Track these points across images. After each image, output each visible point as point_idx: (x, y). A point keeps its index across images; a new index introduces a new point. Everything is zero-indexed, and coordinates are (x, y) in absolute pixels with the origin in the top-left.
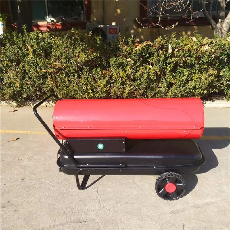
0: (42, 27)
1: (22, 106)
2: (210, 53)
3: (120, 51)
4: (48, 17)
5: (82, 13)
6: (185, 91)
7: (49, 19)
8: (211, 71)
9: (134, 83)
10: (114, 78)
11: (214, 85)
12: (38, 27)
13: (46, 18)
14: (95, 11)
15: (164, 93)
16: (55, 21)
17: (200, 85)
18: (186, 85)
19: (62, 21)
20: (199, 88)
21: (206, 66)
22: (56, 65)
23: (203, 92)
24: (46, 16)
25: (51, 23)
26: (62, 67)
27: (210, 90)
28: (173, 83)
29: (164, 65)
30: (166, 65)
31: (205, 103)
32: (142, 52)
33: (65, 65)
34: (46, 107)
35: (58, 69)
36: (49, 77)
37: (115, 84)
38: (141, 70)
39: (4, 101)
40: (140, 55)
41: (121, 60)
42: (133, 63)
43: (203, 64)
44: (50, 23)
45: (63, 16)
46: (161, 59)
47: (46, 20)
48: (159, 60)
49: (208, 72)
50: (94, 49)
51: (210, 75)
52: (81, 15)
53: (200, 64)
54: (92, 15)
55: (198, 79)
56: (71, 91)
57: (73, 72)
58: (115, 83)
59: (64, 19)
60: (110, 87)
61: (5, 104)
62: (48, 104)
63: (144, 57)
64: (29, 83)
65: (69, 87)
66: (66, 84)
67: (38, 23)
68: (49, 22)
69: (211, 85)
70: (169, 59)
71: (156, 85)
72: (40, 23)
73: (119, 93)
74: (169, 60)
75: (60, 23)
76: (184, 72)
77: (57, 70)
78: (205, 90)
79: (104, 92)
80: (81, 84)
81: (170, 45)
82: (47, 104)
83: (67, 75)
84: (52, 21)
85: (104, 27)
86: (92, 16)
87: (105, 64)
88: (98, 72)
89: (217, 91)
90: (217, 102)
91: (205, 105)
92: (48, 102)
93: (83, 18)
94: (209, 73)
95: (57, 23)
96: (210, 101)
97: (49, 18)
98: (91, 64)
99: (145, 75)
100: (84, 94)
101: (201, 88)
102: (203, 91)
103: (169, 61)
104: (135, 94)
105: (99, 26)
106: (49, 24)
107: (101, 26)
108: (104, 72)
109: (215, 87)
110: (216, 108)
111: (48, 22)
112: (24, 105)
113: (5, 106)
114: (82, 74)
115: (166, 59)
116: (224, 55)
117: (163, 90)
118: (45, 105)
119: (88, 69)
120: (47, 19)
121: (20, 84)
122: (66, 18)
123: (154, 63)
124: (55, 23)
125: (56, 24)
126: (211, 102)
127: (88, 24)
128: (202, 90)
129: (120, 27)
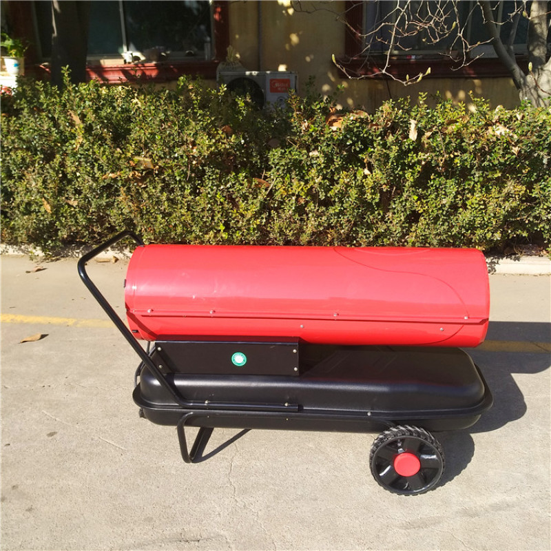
0: (111, 73)
1: (58, 259)
2: (508, 143)
3: (295, 134)
4: (125, 48)
5: (206, 42)
6: (450, 234)
7: (128, 54)
8: (510, 186)
9: (327, 209)
10: (277, 196)
11: (518, 219)
12: (101, 71)
13: (120, 50)
14: (237, 36)
15: (398, 235)
16: (143, 58)
17: (484, 220)
18: (452, 217)
19: (160, 58)
20: (482, 227)
21: (500, 175)
22: (139, 161)
23: (492, 236)
24: (121, 46)
25: (132, 64)
26: (155, 167)
27: (510, 232)
28: (420, 212)
29: (399, 169)
30: (403, 170)
31: (498, 263)
32: (345, 136)
33: (161, 163)
34: (114, 261)
35: (144, 173)
36: (123, 190)
37: (280, 211)
38: (344, 178)
39: (15, 247)
40: (341, 144)
41: (296, 154)
42: (323, 163)
43: (493, 168)
44: (129, 63)
45: (161, 47)
46: (392, 155)
47: (120, 57)
48: (387, 157)
49: (505, 187)
50: (230, 127)
51: (508, 197)
52: (205, 44)
53: (484, 169)
54: (230, 46)
55: (480, 205)
56: (175, 225)
57: (180, 181)
58: (280, 209)
59: (163, 54)
60: (269, 218)
61: (16, 253)
62: (120, 256)
63: (351, 147)
64: (75, 204)
65: (170, 214)
66: (162, 208)
67: (102, 61)
68: (129, 60)
69: (509, 220)
70: (409, 155)
71: (380, 217)
72: (107, 63)
73: (290, 234)
74: (410, 158)
75: (154, 63)
76: (445, 187)
77: (142, 173)
78: (496, 231)
79: (254, 229)
80: (199, 209)
81: (413, 122)
82: (117, 256)
83: (166, 187)
84: (136, 58)
85: (258, 75)
86: (230, 49)
87: (256, 162)
88: (239, 182)
89: (526, 235)
90: (526, 262)
91: (497, 267)
92: (121, 250)
93: (208, 53)
94: (505, 191)
95: (147, 65)
96: (509, 259)
97: (128, 50)
98: (223, 163)
99: (353, 192)
100: (207, 233)
101: (487, 226)
102: (493, 233)
103: (409, 160)
104: (329, 235)
105: (248, 73)
106: (127, 65)
107: (251, 74)
108: (255, 181)
109: (521, 225)
110: (523, 275)
111: (125, 61)
112: (63, 257)
113: (17, 257)
114: (202, 186)
115: (403, 154)
116: (541, 148)
117: (396, 229)
118: (112, 257)
119: (217, 173)
120: (123, 54)
121: (53, 207)
122: (168, 52)
123: (376, 164)
124: (143, 63)
125: (144, 67)
126: (512, 261)
127: (220, 66)
128: (488, 231)
129: (296, 77)
